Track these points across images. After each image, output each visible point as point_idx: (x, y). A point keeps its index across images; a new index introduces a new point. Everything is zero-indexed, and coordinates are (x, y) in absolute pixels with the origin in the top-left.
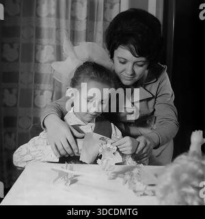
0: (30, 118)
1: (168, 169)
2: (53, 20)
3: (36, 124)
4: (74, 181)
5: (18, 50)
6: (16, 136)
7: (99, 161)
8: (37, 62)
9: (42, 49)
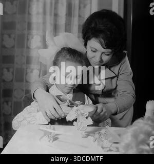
0: (23, 90)
1: (128, 131)
2: (41, 16)
3: (27, 95)
4: (55, 139)
5: (14, 39)
6: (12, 104)
7: (75, 123)
8: (28, 48)
9: (32, 38)
